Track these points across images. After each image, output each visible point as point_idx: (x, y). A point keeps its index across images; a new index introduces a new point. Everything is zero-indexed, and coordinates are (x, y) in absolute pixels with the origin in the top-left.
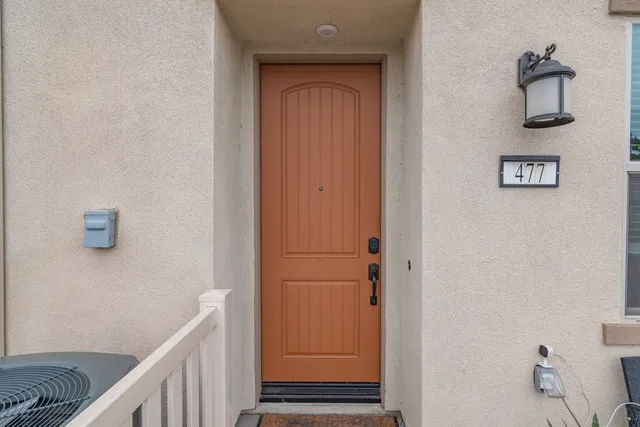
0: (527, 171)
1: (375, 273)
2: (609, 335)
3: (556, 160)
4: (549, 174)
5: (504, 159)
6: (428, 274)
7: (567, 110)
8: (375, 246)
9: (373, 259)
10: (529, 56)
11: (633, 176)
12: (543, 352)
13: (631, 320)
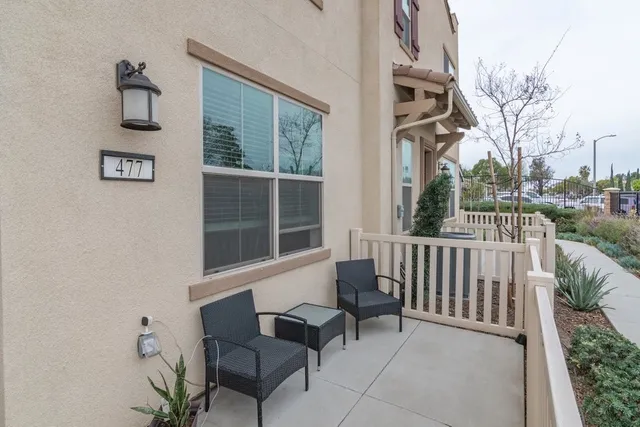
0: (126, 166)
2: (194, 293)
3: (152, 158)
4: (146, 170)
7: (155, 119)
10: (126, 64)
11: (207, 177)
12: (145, 322)
13: (208, 279)
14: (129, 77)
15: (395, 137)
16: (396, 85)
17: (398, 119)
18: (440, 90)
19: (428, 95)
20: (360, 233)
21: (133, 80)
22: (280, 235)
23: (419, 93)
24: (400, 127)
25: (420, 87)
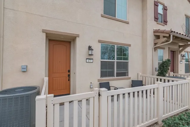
0: (89, 60)
1: (69, 76)
2: (99, 80)
3: (93, 59)
4: (92, 61)
5: (87, 59)
6: (77, 74)
7: (93, 54)
8: (69, 71)
9: (69, 73)
10: (90, 46)
11: (101, 61)
12: (91, 83)
13: (101, 79)
14: (90, 48)
15: (154, 49)
16: (154, 35)
17: (155, 44)
18: (168, 35)
19: (164, 37)
20: (140, 74)
21: (90, 49)
22: (116, 73)
23: (161, 37)
24: (155, 47)
25: (161, 35)
